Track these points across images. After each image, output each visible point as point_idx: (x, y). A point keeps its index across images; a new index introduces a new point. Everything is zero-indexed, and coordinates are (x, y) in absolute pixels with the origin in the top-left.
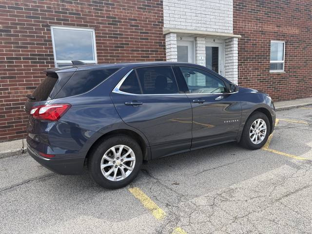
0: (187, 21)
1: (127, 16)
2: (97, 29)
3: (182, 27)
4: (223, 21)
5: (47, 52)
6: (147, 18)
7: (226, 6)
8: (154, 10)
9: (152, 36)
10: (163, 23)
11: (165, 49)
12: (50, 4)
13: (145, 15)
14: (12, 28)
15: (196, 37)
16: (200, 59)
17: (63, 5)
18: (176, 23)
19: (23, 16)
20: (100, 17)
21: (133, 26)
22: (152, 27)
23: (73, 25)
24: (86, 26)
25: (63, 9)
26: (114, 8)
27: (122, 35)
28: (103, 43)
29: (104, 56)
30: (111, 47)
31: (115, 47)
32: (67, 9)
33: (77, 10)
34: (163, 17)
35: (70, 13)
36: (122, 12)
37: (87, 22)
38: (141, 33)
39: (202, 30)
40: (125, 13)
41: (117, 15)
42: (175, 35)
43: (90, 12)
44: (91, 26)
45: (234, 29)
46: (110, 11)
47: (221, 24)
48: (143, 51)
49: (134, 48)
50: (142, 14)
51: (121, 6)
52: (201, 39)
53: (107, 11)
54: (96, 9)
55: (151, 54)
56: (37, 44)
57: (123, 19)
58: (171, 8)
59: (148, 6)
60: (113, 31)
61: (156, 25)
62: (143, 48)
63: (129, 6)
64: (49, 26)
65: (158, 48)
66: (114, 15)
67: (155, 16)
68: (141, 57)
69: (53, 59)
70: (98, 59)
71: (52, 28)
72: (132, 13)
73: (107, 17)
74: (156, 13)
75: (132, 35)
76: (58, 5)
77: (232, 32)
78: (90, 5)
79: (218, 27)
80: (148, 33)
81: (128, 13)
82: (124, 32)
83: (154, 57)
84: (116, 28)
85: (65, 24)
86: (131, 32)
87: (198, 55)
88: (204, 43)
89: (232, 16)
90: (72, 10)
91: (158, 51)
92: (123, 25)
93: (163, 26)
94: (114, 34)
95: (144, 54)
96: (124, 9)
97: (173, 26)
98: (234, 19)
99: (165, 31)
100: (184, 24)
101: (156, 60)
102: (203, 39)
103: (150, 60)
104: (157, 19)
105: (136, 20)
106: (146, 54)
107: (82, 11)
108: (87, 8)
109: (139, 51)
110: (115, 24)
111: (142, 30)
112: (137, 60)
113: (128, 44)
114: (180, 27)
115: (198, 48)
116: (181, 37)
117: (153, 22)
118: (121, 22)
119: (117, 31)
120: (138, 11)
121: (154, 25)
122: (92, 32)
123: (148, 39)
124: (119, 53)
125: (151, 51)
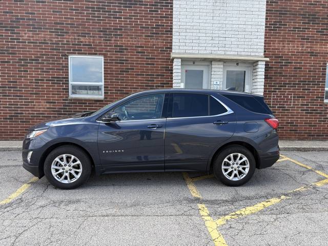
0: (200, 45)
1: (133, 44)
2: (105, 55)
3: (194, 52)
4: (250, 43)
5: (63, 75)
6: (154, 45)
7: (254, 27)
8: (162, 37)
9: (158, 62)
10: (171, 48)
11: (172, 73)
12: (69, 39)
13: (153, 42)
14: (40, 57)
15: (212, 61)
16: (215, 83)
17: (79, 39)
18: (185, 48)
19: (48, 49)
20: (108, 46)
21: (139, 52)
22: (159, 53)
23: (85, 54)
24: (95, 54)
25: (78, 42)
26: (122, 38)
27: (128, 61)
28: (110, 68)
29: (110, 79)
30: (116, 71)
31: (121, 71)
32: (82, 42)
33: (90, 42)
34: (172, 43)
35: (83, 45)
36: (129, 41)
37: (97, 51)
38: (147, 58)
39: (219, 54)
40: (133, 41)
41: (125, 44)
42: (180, 60)
43: (100, 43)
44: (100, 54)
45: (265, 51)
46: (118, 41)
47: (246, 47)
48: (148, 75)
49: (138, 72)
50: (149, 42)
51: (128, 35)
52: (217, 63)
53: (114, 41)
54: (106, 40)
55: (156, 78)
56: (57, 69)
57: (129, 46)
58: (182, 34)
59: (156, 34)
60: (120, 57)
61: (164, 51)
62: (148, 72)
63: (137, 36)
64: (67, 56)
65: (163, 73)
66: (122, 43)
67: (163, 42)
68: (146, 80)
69: (68, 81)
70: (105, 82)
71: (70, 57)
72: (139, 41)
73: (115, 46)
74: (164, 40)
75: (138, 61)
76: (75, 39)
77: (262, 54)
78: (101, 37)
79: (241, 50)
80: (154, 59)
81: (135, 41)
82: (130, 58)
83: (159, 81)
84: (122, 55)
85: (79, 54)
86: (136, 58)
87: (212, 80)
88: (222, 66)
89: (263, 37)
90: (86, 42)
91: (164, 76)
92: (129, 52)
93: (171, 51)
94: (120, 60)
95: (149, 78)
96: (132, 38)
97: (183, 51)
98: (265, 41)
99: (173, 55)
100: (196, 48)
101: (161, 83)
102: (220, 63)
103: (155, 83)
104: (164, 45)
105: (143, 47)
106: (151, 78)
107: (93, 42)
108: (98, 40)
109: (143, 75)
110: (122, 52)
111: (149, 56)
112: (141, 83)
113: (133, 69)
114: (191, 52)
115: (213, 73)
116: (194, 61)
117: (160, 48)
118: (127, 49)
119: (123, 58)
120: (145, 39)
121: (161, 51)
122: (102, 58)
123: (154, 64)
124: (124, 77)
125: (156, 75)
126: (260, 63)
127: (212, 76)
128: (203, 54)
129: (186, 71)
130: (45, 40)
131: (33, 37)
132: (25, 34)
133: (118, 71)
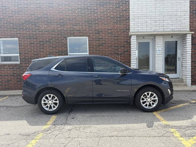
0: (147, 26)
1: (106, 28)
2: (89, 36)
3: (143, 31)
4: (180, 23)
5: (64, 49)
6: (118, 28)
7: (182, 12)
8: (124, 23)
9: (121, 38)
10: (129, 29)
11: (130, 45)
12: (67, 27)
13: (118, 26)
14: (51, 40)
15: (155, 36)
16: (158, 50)
17: (73, 27)
18: (138, 28)
19: (56, 34)
20: (91, 30)
21: (109, 33)
22: (121, 33)
23: (77, 36)
24: (83, 36)
25: (73, 29)
26: (99, 25)
27: (103, 39)
28: (92, 44)
29: (92, 51)
30: (96, 45)
32: (75, 29)
33: (80, 29)
34: (129, 26)
35: (76, 31)
36: (103, 27)
37: (84, 34)
38: (114, 37)
39: (160, 30)
40: (105, 26)
41: (100, 28)
42: (135, 36)
43: (86, 29)
44: (86, 36)
45: (190, 28)
46: (96, 27)
47: (177, 25)
48: (115, 47)
49: (109, 45)
50: (115, 26)
51: (103, 23)
52: (159, 37)
53: (94, 27)
54: (89, 27)
55: (120, 48)
56: (61, 46)
57: (103, 30)
58: (135, 20)
59: (120, 21)
60: (98, 37)
61: (125, 31)
62: (115, 45)
63: (107, 23)
64: (67, 38)
66: (99, 28)
67: (124, 26)
68: (114, 50)
69: (67, 53)
70: (89, 52)
71: (68, 38)
72: (109, 26)
73: (95, 30)
74: (125, 24)
75: (109, 38)
76: (71, 27)
77: (188, 29)
78: (86, 25)
79: (174, 28)
80: (119, 36)
81: (107, 27)
82: (104, 37)
83: (122, 50)
84: (99, 35)
85: (73, 36)
86: (108, 37)
87: (156, 47)
88: (162, 39)
89: (189, 19)
90: (77, 29)
91: (125, 46)
92: (103, 33)
93: (129, 31)
94: (98, 39)
95: (115, 48)
96: (105, 25)
97: (136, 31)
98: (190, 21)
99: (130, 34)
100: (145, 28)
101: (123, 51)
102: (161, 37)
103: (120, 52)
104: (125, 28)
105: (112, 30)
106: (117, 48)
107: (82, 29)
108: (84, 27)
109: (112, 47)
110: (99, 34)
111: (115, 35)
112: (111, 52)
113: (106, 43)
114: (141, 31)
115: (156, 43)
116: (144, 36)
117: (122, 29)
118: (102, 32)
119: (100, 37)
120: (113, 25)
121: (123, 31)
122: (87, 38)
123: (118, 40)
124: (100, 49)
125: (120, 46)
126: (188, 35)
127: (156, 45)
128: (150, 32)
129: (139, 43)
130: (54, 29)
131: (47, 28)
132: (43, 26)
133: (97, 45)
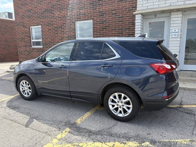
1: (110, 9)
2: (93, 19)
3: (155, 7)
5: (73, 34)
6: (123, 7)
9: (126, 19)
10: (136, 7)
11: (135, 26)
12: (75, 12)
13: (123, 5)
14: (63, 25)
15: (171, 12)
16: (173, 31)
17: (80, 11)
18: (147, 5)
19: (66, 20)
20: (95, 13)
21: (113, 14)
22: (127, 12)
23: (83, 20)
24: (88, 19)
26: (103, 6)
27: (106, 21)
28: (96, 27)
31: (102, 29)
32: (81, 13)
33: (85, 12)
34: (136, 3)
35: (82, 15)
36: (107, 7)
37: (89, 17)
38: (118, 18)
40: (109, 7)
43: (90, 12)
44: (90, 19)
46: (100, 8)
48: (119, 29)
49: (113, 28)
50: (120, 5)
51: (107, 3)
52: (176, 13)
53: (99, 9)
54: (94, 9)
55: (124, 31)
56: (70, 31)
57: (107, 11)
60: (101, 19)
61: (130, 10)
62: (120, 27)
64: (75, 23)
65: (130, 27)
66: (103, 10)
67: (130, 4)
68: (118, 33)
69: (75, 37)
72: (113, 6)
73: (99, 12)
75: (113, 20)
76: (78, 12)
78: (91, 8)
80: (123, 17)
81: (111, 7)
82: (108, 19)
83: (127, 33)
84: (103, 17)
85: (80, 20)
86: (112, 18)
87: (171, 28)
88: (181, 16)
90: (83, 12)
91: (130, 29)
92: (107, 15)
93: (136, 9)
94: (102, 21)
95: (119, 31)
96: (109, 5)
97: (145, 8)
100: (157, 3)
101: (128, 35)
102: (179, 13)
103: (124, 35)
104: (131, 6)
105: (116, 10)
106: (121, 31)
107: (87, 12)
108: (89, 10)
109: (116, 30)
110: (103, 15)
111: (119, 15)
113: (110, 26)
114: (152, 7)
115: (172, 22)
116: (155, 14)
117: (128, 8)
118: (106, 13)
119: (103, 19)
120: (117, 4)
121: (128, 10)
122: (91, 22)
123: (123, 21)
124: (104, 32)
125: (125, 29)
127: (171, 25)
128: (163, 7)
129: (150, 23)
130: (64, 15)
131: (59, 14)
132: (56, 13)
133: (100, 29)
